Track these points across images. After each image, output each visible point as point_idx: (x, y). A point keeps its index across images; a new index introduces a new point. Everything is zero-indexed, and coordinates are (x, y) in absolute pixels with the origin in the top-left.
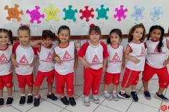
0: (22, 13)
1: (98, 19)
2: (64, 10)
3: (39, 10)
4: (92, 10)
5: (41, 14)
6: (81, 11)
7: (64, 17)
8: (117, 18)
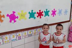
0: (4, 16)
1: (45, 16)
2: (29, 13)
3: (15, 14)
4: (42, 12)
5: (16, 16)
6: (37, 13)
7: (29, 17)
8: (53, 15)
